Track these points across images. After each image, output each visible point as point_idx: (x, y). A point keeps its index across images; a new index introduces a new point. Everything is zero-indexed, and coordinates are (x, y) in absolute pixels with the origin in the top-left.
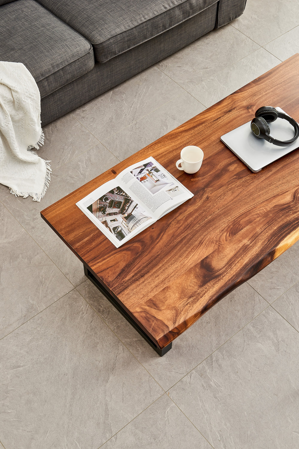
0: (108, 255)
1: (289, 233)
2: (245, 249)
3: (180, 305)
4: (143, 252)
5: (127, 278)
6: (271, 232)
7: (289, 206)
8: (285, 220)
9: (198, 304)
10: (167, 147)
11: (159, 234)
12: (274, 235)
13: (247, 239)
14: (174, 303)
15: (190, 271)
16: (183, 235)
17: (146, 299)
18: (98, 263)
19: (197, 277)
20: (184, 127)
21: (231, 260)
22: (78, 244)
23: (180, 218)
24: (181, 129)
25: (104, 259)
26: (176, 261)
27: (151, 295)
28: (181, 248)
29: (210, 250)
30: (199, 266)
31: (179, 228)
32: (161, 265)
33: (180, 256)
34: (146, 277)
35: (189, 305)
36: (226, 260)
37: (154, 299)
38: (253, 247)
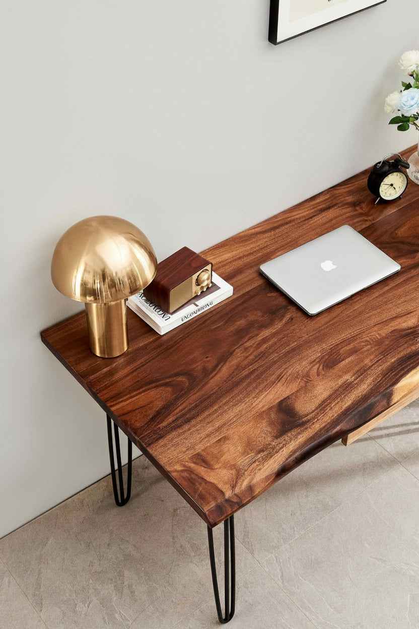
0: (139, 391)
2: (347, 387)
8: (409, 350)
10: (234, 253)
11: (217, 366)
13: (351, 374)
15: (260, 416)
17: (191, 453)
18: (122, 401)
19: (271, 423)
20: (260, 228)
21: (324, 402)
23: (248, 344)
25: (131, 397)
26: (240, 401)
27: (199, 448)
28: (249, 385)
30: (275, 409)
31: (247, 357)
34: (193, 422)
35: (257, 463)
36: (317, 402)
37: (204, 454)
38: (358, 384)
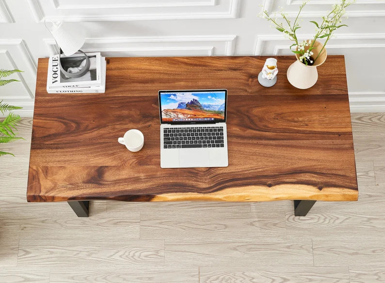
1: (176, 192)
3: (61, 184)
4: (73, 132)
5: (47, 143)
6: (165, 181)
7: (197, 173)
9: (72, 192)
12: (165, 185)
14: (58, 180)
16: (107, 140)
22: (40, 98)
24: (185, 60)
29: (114, 163)
32: (74, 149)
33: (91, 153)
